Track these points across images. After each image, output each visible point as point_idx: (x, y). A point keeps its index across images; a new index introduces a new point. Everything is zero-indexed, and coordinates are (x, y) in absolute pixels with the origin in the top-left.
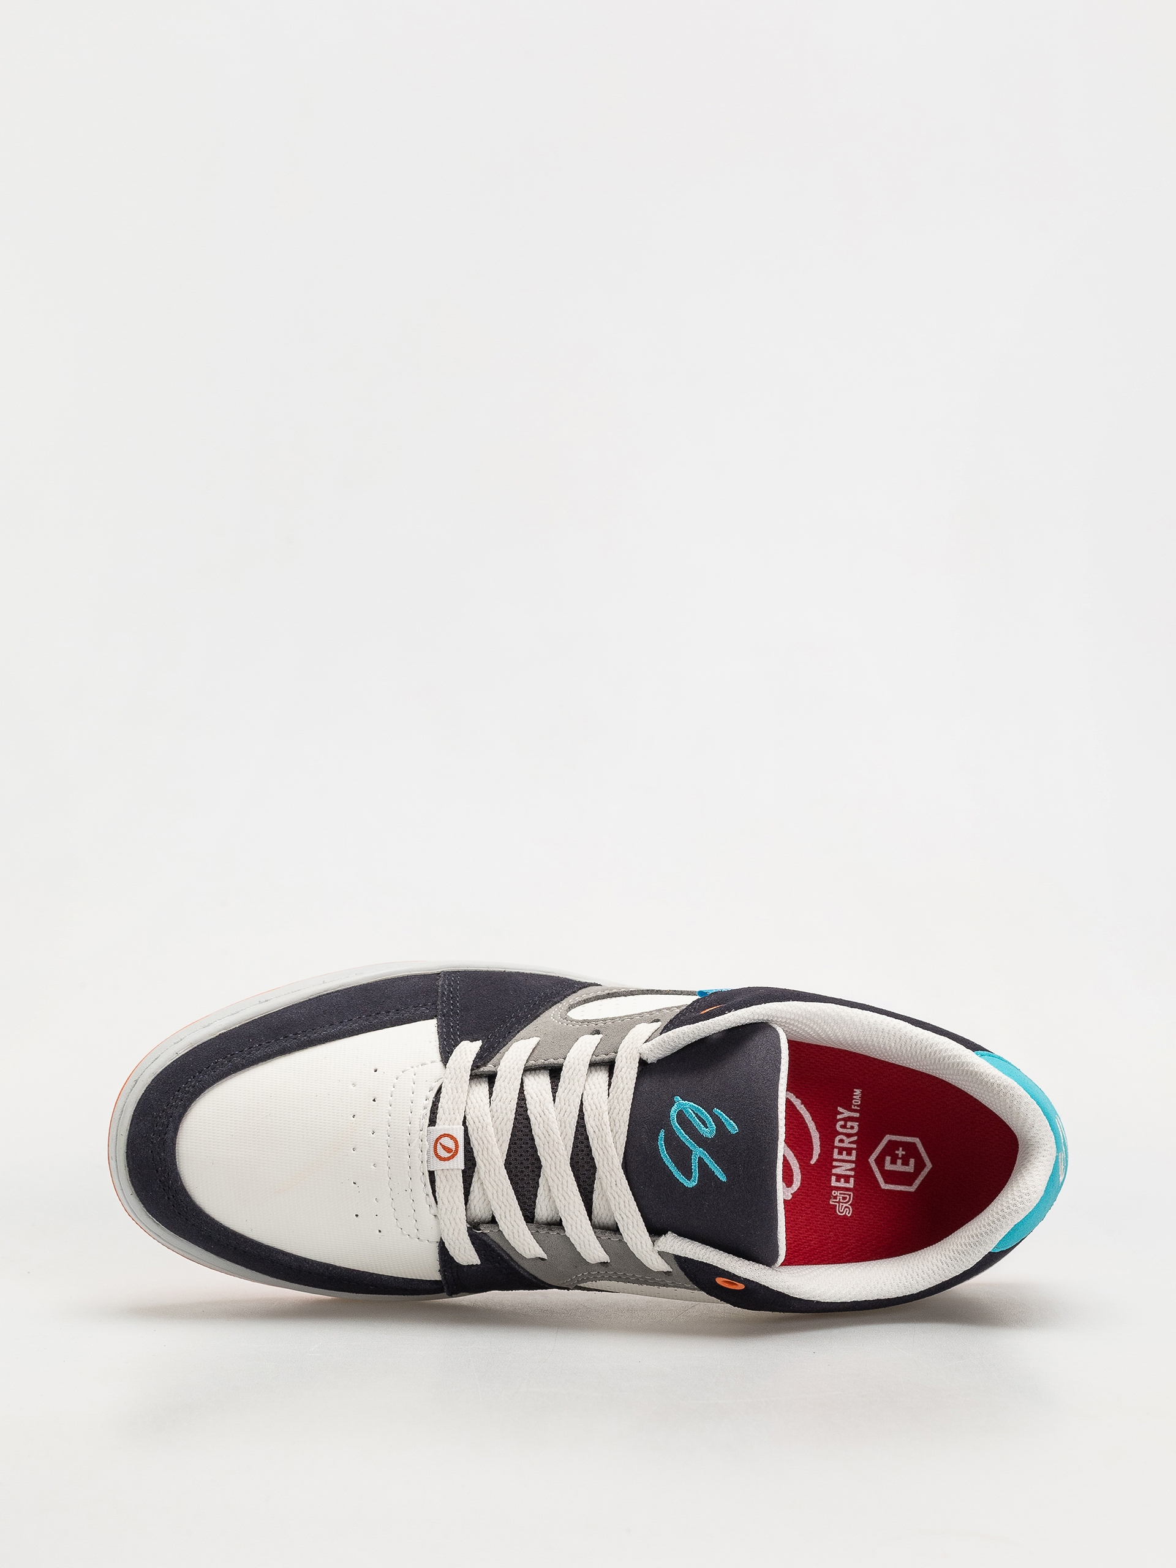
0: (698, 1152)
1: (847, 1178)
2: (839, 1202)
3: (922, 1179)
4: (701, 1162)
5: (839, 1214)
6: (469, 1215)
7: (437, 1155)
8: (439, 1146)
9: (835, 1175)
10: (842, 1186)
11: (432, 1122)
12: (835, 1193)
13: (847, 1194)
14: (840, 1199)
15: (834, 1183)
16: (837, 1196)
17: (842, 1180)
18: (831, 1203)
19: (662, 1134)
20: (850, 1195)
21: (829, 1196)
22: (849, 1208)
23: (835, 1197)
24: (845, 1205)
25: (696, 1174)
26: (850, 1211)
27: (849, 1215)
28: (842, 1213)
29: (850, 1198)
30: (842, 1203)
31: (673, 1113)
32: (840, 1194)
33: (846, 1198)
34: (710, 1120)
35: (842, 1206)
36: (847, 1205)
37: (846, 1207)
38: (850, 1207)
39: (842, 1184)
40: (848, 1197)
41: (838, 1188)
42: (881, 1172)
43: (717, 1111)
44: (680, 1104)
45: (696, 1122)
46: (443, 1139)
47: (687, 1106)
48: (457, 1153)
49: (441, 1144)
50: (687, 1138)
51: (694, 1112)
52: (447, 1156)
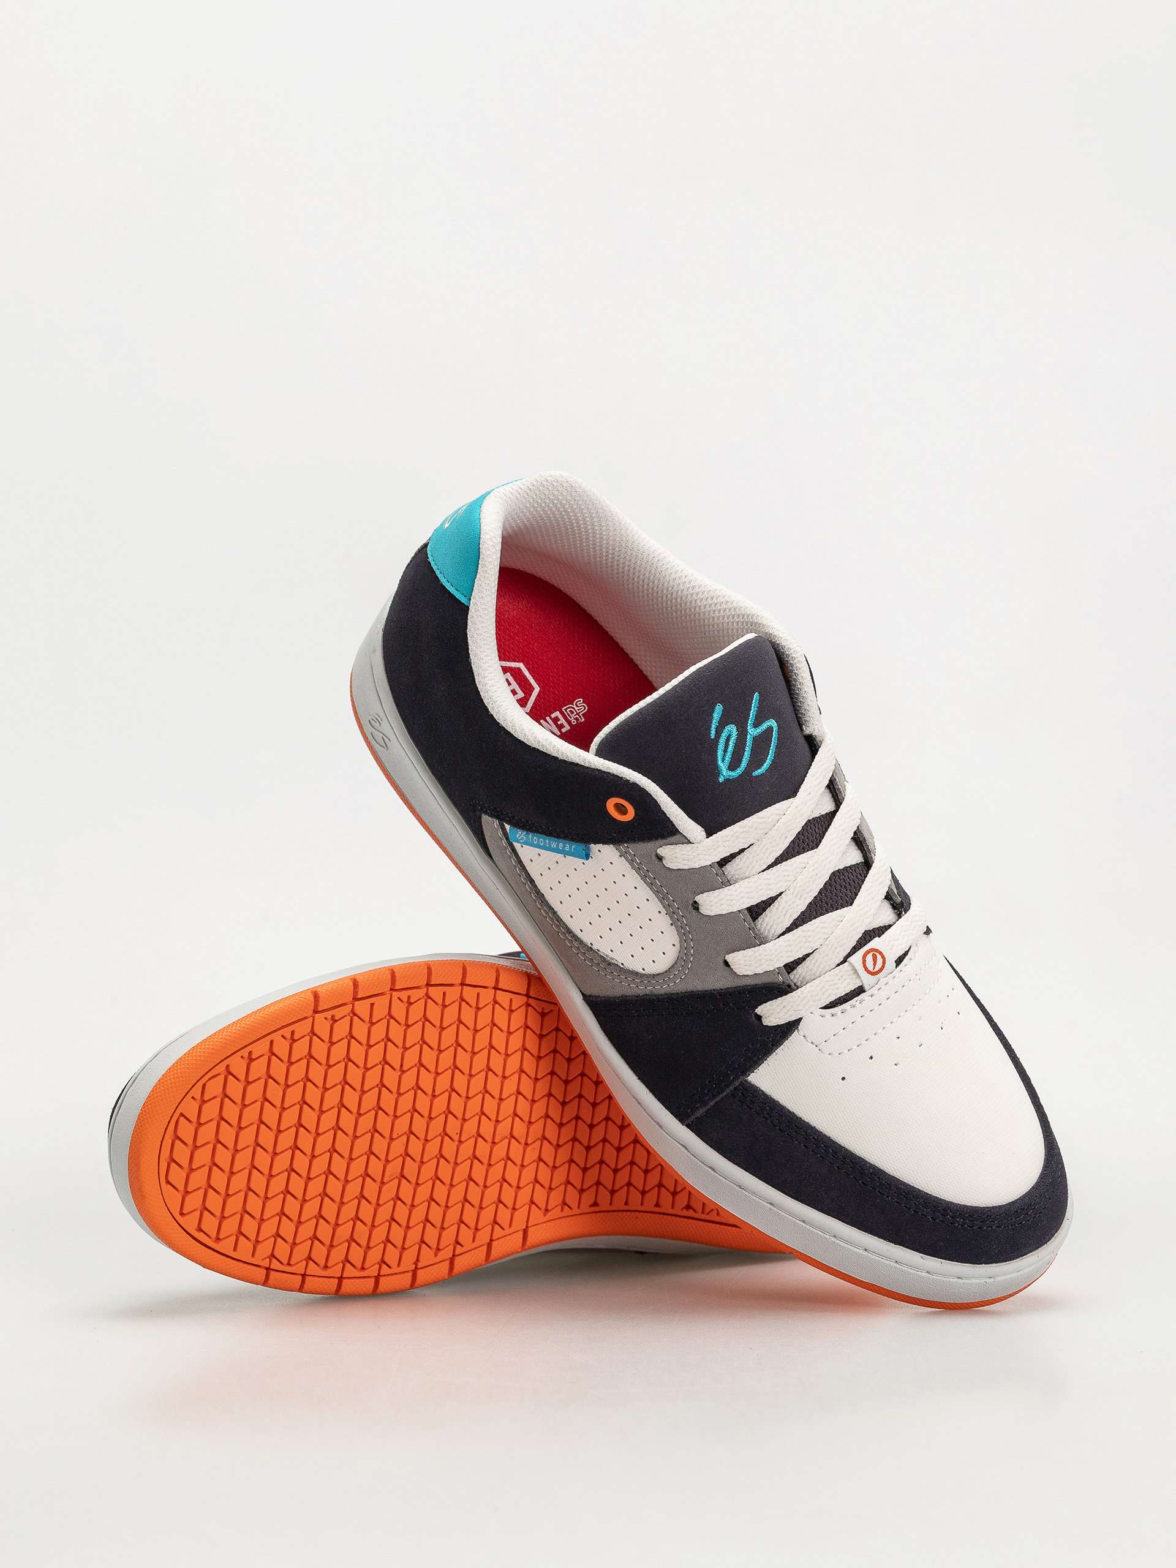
0: (752, 732)
1: (555, 720)
2: (578, 714)
3: (508, 663)
4: (756, 725)
5: (587, 708)
6: (894, 920)
7: (883, 967)
8: (876, 970)
9: (560, 731)
10: (564, 720)
11: (860, 990)
12: (574, 722)
13: (567, 712)
14: (575, 715)
15: (567, 728)
16: (574, 719)
17: (559, 723)
18: (583, 720)
19: (756, 773)
20: (566, 710)
21: (579, 725)
22: (576, 703)
23: (577, 719)
24: (576, 708)
25: (764, 726)
26: (578, 702)
27: (582, 700)
28: (583, 706)
29: (569, 708)
30: (576, 711)
31: (734, 774)
32: (571, 718)
33: (570, 711)
34: (724, 735)
35: (578, 710)
36: (575, 707)
37: (577, 706)
38: (574, 704)
39: (562, 721)
40: (568, 710)
41: (569, 722)
42: (530, 696)
43: (713, 736)
44: (725, 773)
45: (730, 749)
46: (869, 969)
47: (723, 766)
48: (872, 950)
49: (874, 968)
50: (747, 749)
51: (724, 755)
52: (879, 957)
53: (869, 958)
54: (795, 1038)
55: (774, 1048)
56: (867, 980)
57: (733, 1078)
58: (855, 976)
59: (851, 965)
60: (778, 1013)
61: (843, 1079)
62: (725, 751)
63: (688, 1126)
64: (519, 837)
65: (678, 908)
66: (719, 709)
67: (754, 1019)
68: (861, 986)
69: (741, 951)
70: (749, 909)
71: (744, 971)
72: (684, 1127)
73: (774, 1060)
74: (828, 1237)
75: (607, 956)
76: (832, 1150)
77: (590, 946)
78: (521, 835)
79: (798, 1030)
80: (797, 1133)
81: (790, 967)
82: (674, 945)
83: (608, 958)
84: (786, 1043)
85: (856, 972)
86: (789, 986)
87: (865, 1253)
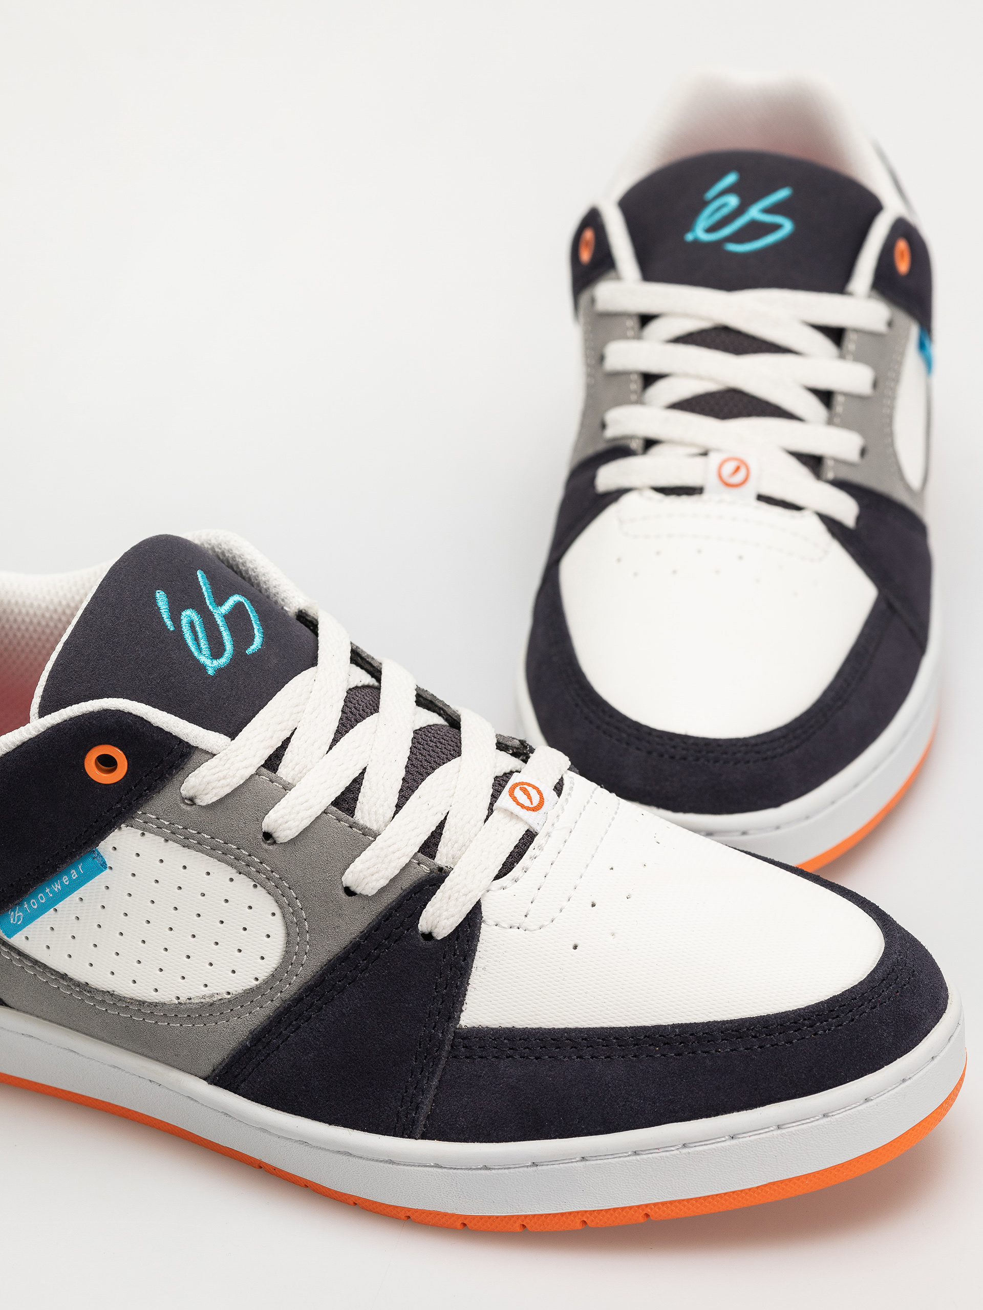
0: (218, 611)
4: (219, 604)
6: (522, 764)
7: (542, 799)
8: (536, 805)
11: (529, 837)
25: (230, 603)
31: (223, 661)
34: (185, 623)
44: (212, 665)
45: (201, 635)
46: (525, 805)
47: (204, 658)
48: (516, 785)
49: (531, 802)
50: (222, 629)
51: (198, 645)
52: (529, 789)
53: (518, 793)
54: (487, 933)
55: (469, 960)
56: (533, 820)
57: (442, 1033)
58: (514, 821)
59: (500, 809)
60: (447, 910)
61: (575, 947)
62: (196, 639)
63: (424, 1137)
64: (14, 920)
65: (250, 855)
66: (161, 599)
67: (422, 941)
68: (528, 830)
69: (357, 860)
70: (336, 803)
71: (374, 884)
72: (420, 1142)
73: (478, 977)
74: (677, 1152)
75: (204, 997)
76: (615, 1038)
77: (176, 1002)
78: (15, 915)
79: (484, 921)
80: (559, 1048)
81: (430, 847)
82: (274, 914)
83: (208, 1000)
84: (481, 947)
85: (512, 815)
86: (441, 869)
87: (734, 1142)
